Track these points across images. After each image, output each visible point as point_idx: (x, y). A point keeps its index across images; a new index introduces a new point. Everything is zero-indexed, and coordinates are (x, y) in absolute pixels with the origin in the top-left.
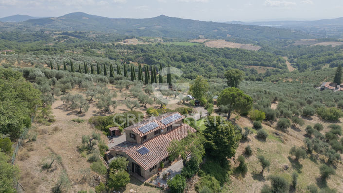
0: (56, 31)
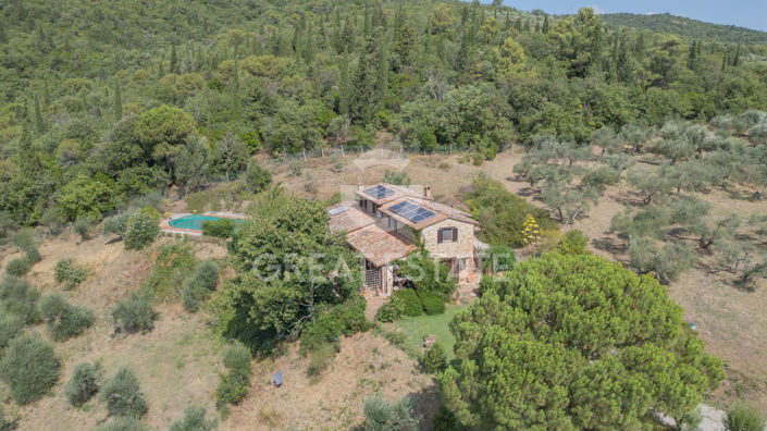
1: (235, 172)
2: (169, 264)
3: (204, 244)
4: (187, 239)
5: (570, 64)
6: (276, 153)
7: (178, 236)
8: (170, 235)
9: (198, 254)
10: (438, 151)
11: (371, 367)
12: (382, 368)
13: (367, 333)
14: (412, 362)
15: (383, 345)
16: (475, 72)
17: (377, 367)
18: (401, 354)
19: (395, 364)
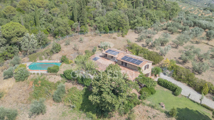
1: (44, 45)
2: (40, 85)
3: (50, 76)
4: (42, 74)
5: (131, 2)
6: (57, 37)
7: (38, 74)
8: (34, 74)
9: (50, 80)
10: (110, 33)
11: (149, 117)
12: (154, 117)
13: (140, 105)
14: (164, 114)
15: (149, 109)
16: (111, 6)
17: (151, 117)
18: (158, 111)
19: (158, 115)
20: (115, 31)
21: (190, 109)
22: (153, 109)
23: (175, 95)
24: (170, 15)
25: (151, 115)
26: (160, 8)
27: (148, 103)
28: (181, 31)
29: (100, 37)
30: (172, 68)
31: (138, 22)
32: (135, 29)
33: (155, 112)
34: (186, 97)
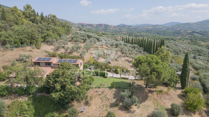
0: (188, 31)
10: (21, 47)
11: (99, 95)
12: (103, 93)
13: (90, 90)
14: (107, 89)
15: (97, 89)
16: (11, 21)
17: (101, 94)
18: (103, 89)
19: (105, 91)
20: (27, 45)
21: (117, 82)
22: (99, 89)
23: (106, 77)
24: (67, 31)
25: (100, 93)
26: (58, 25)
27: (94, 86)
28: (83, 41)
29: (13, 51)
30: (94, 64)
31: (48, 35)
32: (47, 42)
33: (101, 90)
34: (111, 77)
